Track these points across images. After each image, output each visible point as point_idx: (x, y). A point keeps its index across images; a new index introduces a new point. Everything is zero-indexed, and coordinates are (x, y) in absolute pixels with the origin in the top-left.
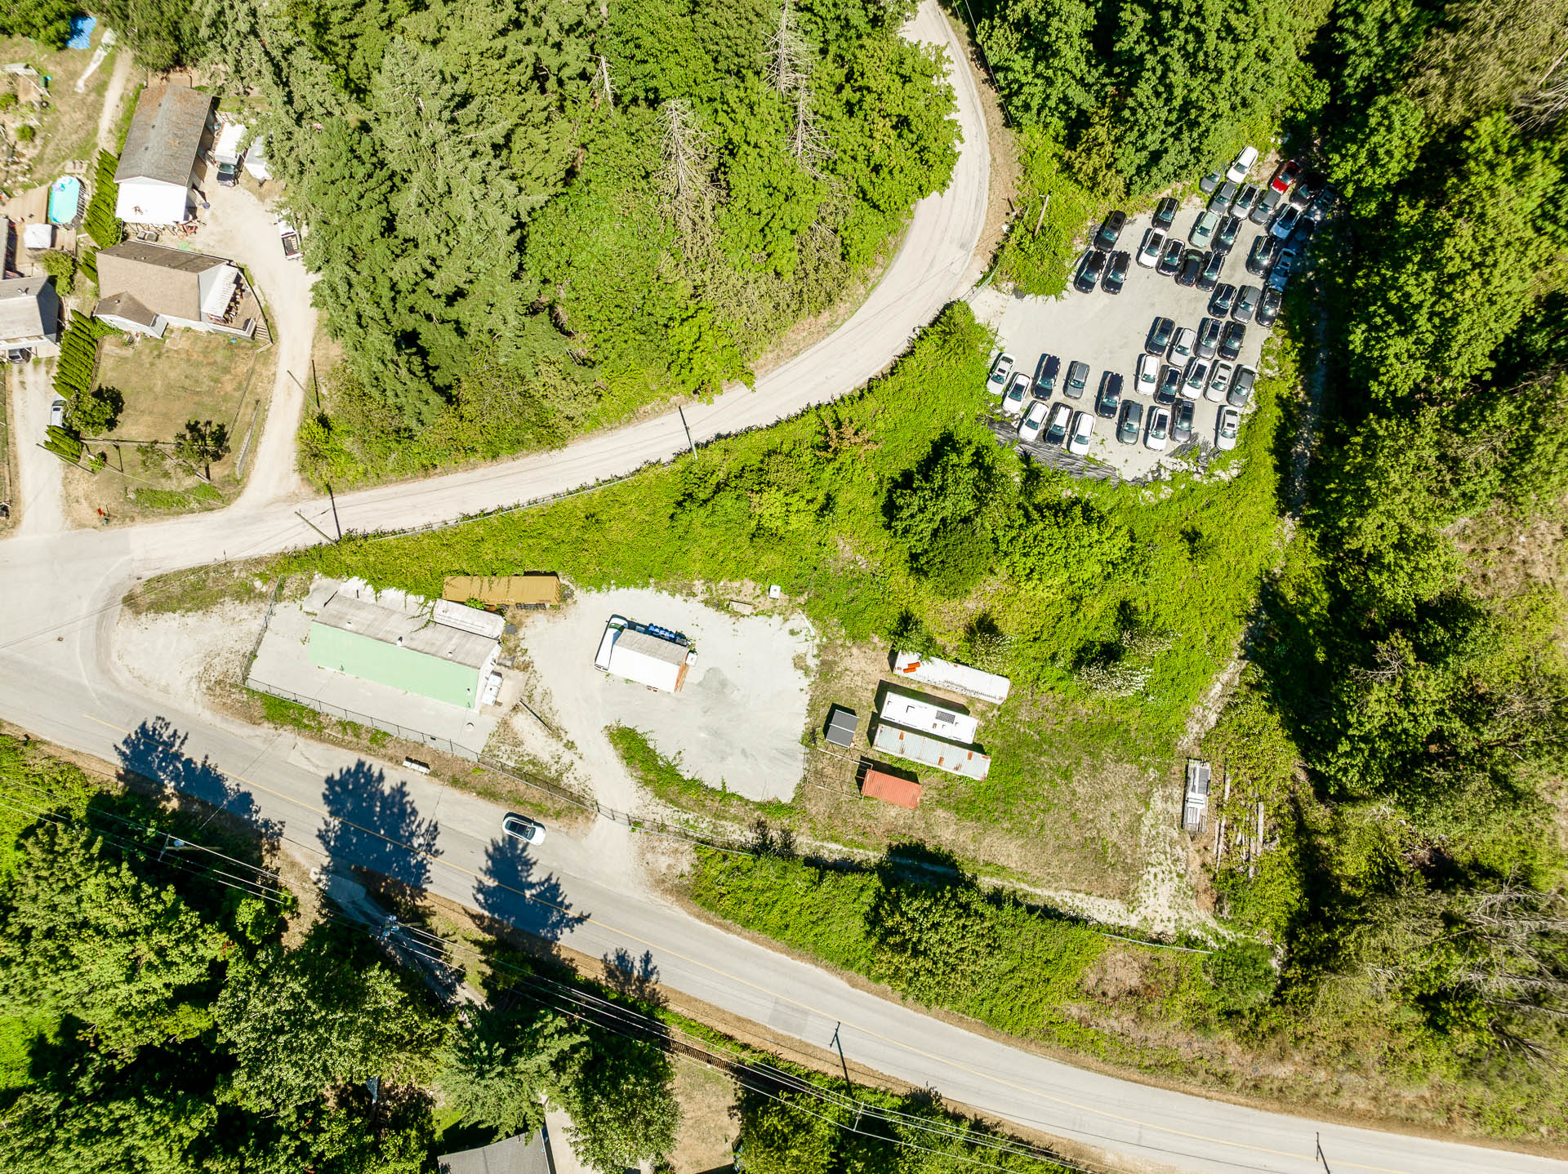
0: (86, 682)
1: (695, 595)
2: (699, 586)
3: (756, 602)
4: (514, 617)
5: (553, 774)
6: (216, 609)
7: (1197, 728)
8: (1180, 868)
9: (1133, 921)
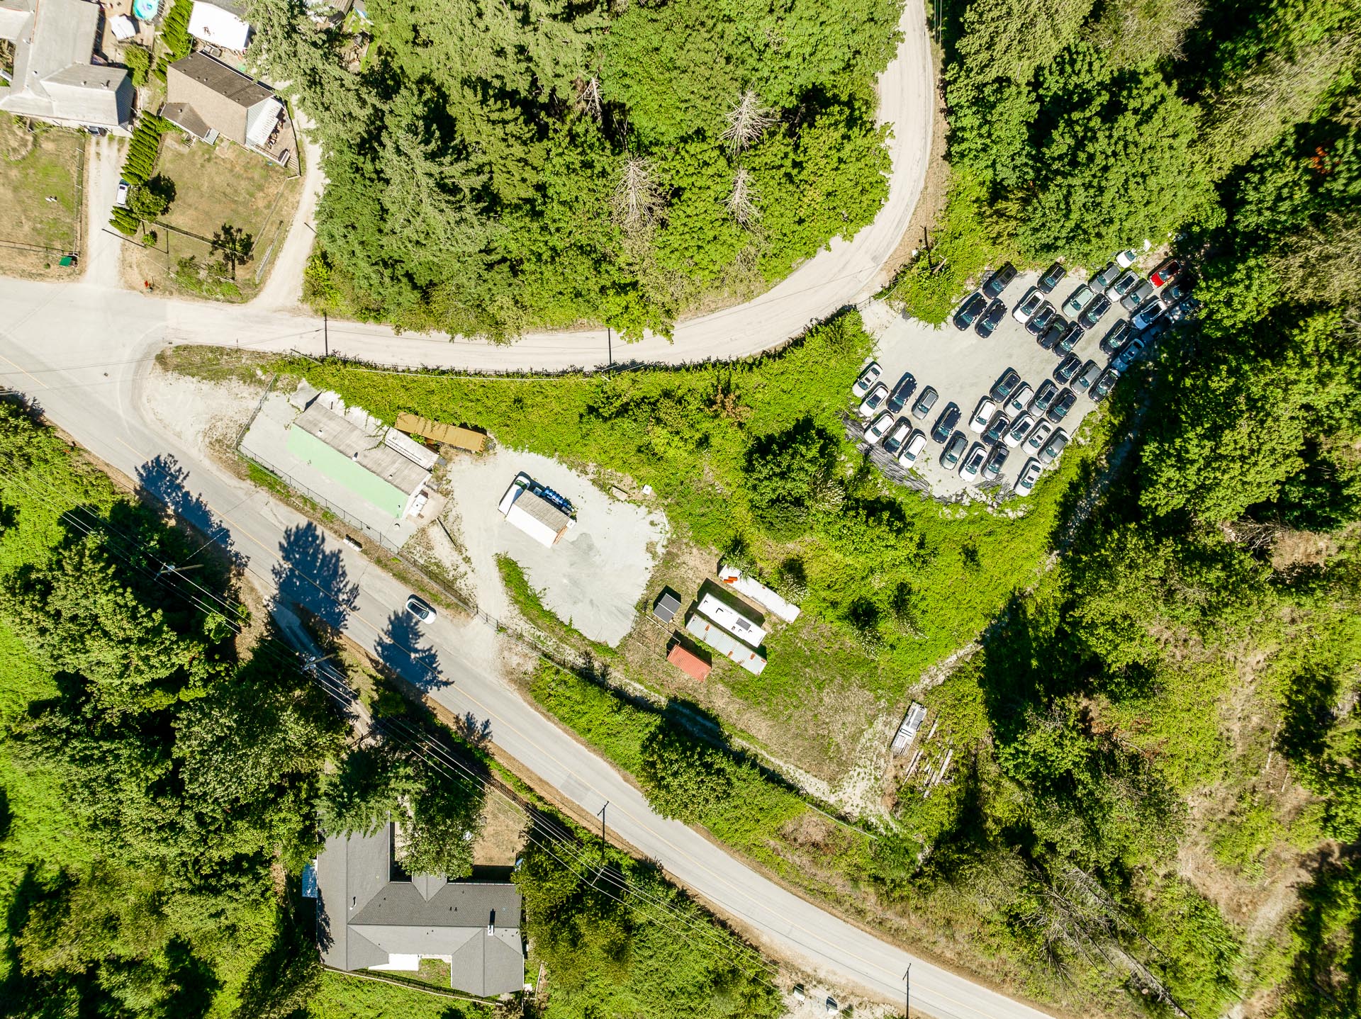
0: (121, 412)
1: (587, 474)
2: (591, 467)
3: (631, 492)
4: (446, 453)
5: (450, 578)
6: (225, 383)
7: (927, 681)
8: (878, 774)
9: (832, 800)
